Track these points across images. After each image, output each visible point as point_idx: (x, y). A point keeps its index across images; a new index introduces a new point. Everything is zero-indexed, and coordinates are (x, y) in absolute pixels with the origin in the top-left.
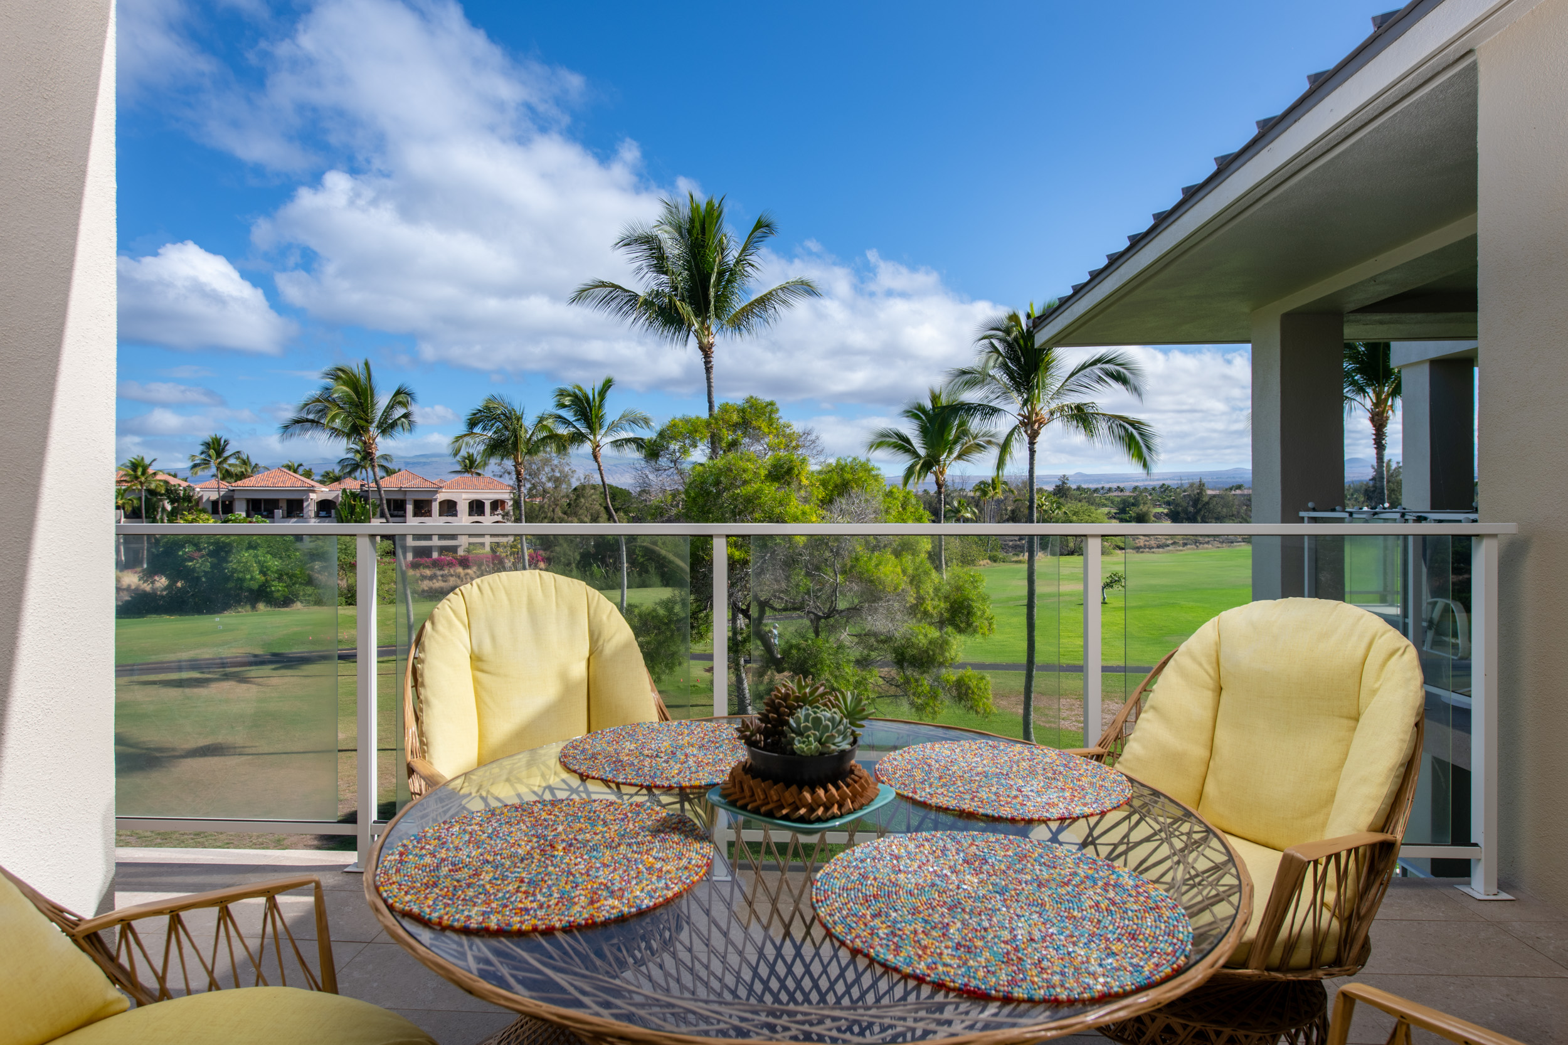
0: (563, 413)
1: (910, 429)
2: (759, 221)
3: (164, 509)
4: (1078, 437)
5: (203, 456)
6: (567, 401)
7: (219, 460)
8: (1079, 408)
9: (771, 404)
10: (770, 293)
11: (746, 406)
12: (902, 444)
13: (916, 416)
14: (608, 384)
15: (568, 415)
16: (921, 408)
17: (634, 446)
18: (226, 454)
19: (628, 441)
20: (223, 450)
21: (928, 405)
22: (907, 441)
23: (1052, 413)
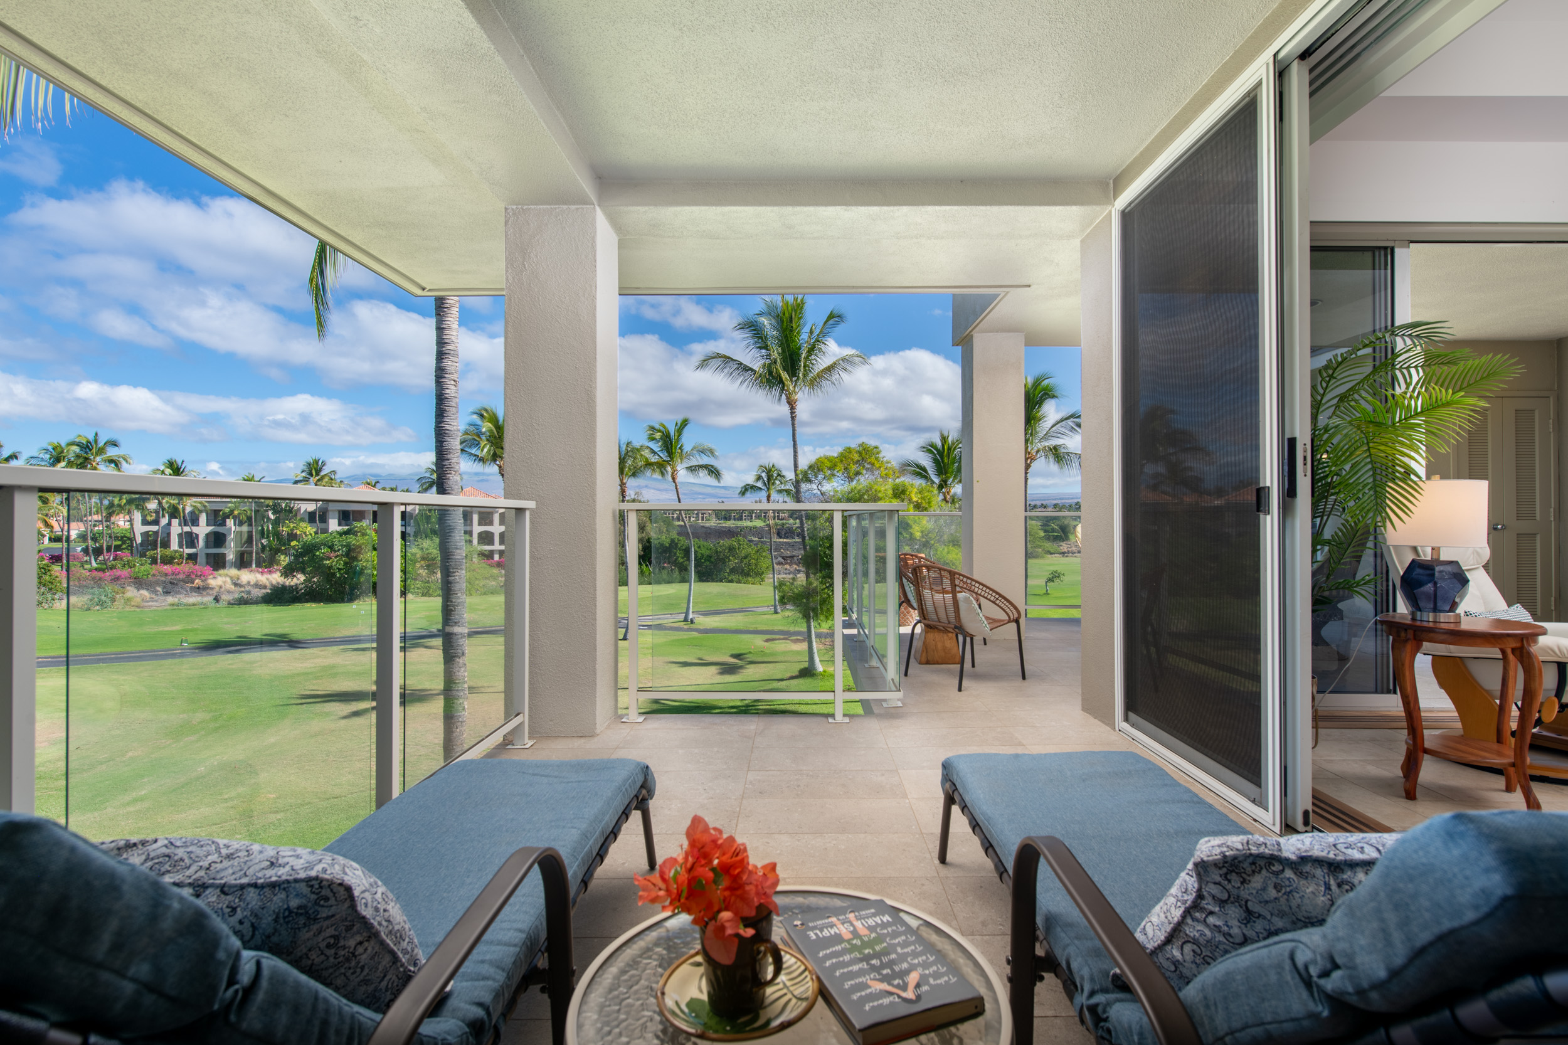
0: (652, 445)
1: (926, 461)
2: (831, 313)
3: (269, 518)
4: (1054, 467)
5: (304, 474)
6: (658, 435)
7: (318, 478)
8: (1055, 448)
9: (876, 448)
10: (835, 363)
11: (861, 448)
12: (921, 472)
13: (930, 451)
14: (685, 423)
15: (656, 447)
16: (932, 445)
17: (706, 472)
18: (323, 473)
19: (701, 466)
20: (321, 470)
21: (939, 444)
22: (924, 469)
23: (1038, 451)
